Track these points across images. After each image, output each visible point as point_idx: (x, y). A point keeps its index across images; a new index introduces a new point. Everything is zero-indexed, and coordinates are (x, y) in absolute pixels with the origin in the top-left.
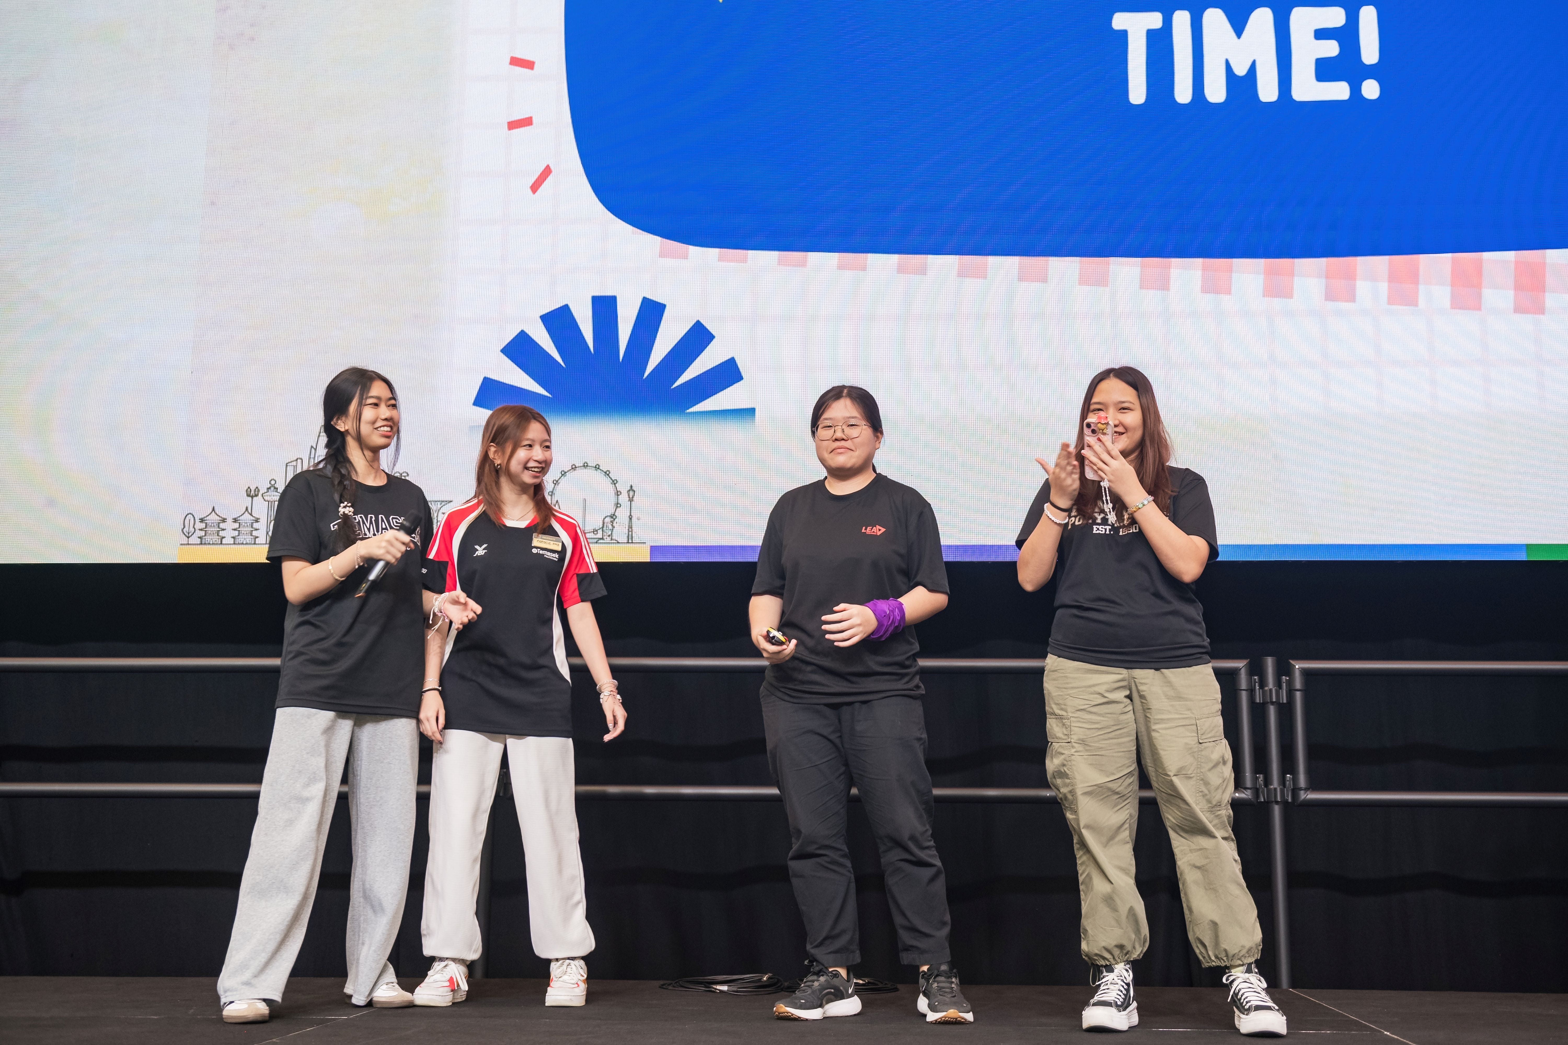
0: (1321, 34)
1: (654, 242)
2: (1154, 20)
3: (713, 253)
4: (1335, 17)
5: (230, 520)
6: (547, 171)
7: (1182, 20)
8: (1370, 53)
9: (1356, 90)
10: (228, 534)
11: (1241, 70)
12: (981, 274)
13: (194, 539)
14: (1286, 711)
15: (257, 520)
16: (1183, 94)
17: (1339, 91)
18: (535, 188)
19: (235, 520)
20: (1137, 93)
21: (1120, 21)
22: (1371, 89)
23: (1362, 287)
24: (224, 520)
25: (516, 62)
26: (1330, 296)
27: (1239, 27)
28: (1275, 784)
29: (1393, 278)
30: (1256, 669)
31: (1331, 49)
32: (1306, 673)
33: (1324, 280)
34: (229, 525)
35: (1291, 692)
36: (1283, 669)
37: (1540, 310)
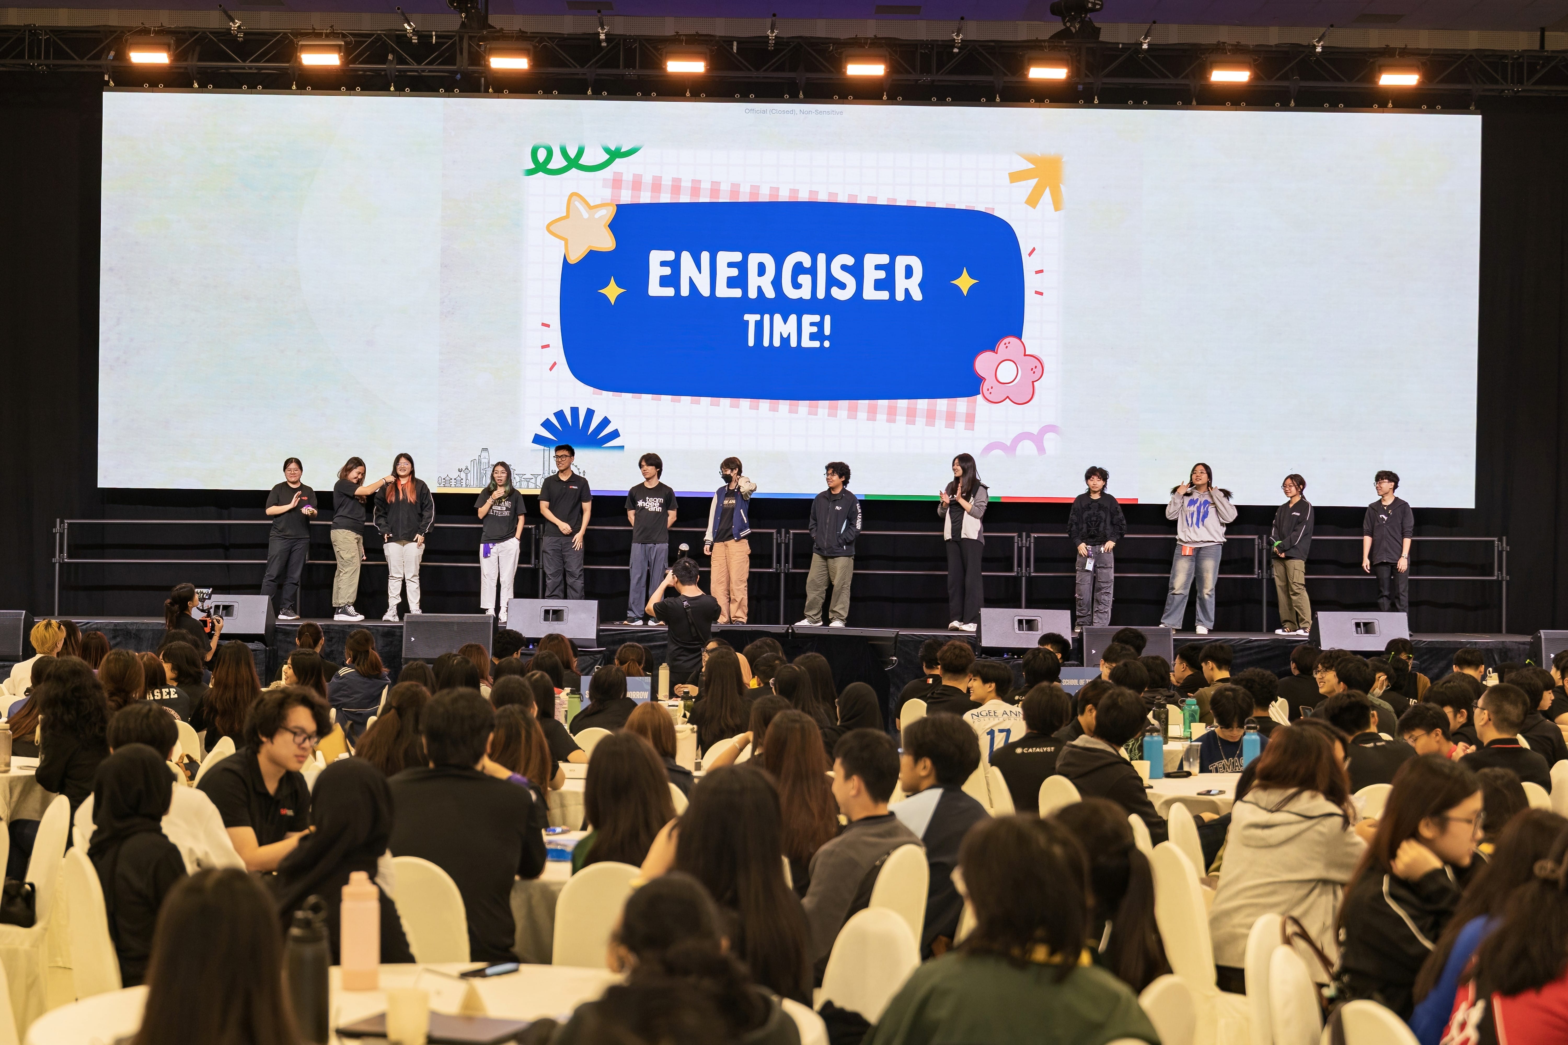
0: (812, 324)
1: (590, 389)
2: (758, 317)
3: (611, 393)
4: (816, 318)
5: (453, 479)
6: (555, 364)
7: (767, 317)
8: (827, 331)
9: (822, 344)
10: (453, 484)
11: (785, 336)
12: (698, 403)
13: (442, 485)
14: (787, 546)
15: (462, 479)
16: (766, 343)
17: (816, 344)
18: (551, 369)
19: (455, 479)
20: (751, 343)
21: (747, 317)
22: (827, 344)
23: (820, 411)
24: (451, 479)
25: (543, 325)
26: (810, 414)
27: (785, 321)
28: (783, 567)
29: (830, 408)
30: (779, 532)
31: (815, 329)
32: (793, 533)
33: (808, 408)
34: (453, 481)
35: (789, 539)
36: (787, 532)
37: (874, 420)
